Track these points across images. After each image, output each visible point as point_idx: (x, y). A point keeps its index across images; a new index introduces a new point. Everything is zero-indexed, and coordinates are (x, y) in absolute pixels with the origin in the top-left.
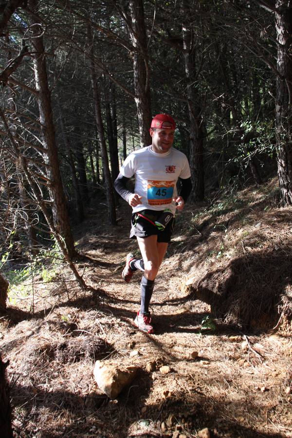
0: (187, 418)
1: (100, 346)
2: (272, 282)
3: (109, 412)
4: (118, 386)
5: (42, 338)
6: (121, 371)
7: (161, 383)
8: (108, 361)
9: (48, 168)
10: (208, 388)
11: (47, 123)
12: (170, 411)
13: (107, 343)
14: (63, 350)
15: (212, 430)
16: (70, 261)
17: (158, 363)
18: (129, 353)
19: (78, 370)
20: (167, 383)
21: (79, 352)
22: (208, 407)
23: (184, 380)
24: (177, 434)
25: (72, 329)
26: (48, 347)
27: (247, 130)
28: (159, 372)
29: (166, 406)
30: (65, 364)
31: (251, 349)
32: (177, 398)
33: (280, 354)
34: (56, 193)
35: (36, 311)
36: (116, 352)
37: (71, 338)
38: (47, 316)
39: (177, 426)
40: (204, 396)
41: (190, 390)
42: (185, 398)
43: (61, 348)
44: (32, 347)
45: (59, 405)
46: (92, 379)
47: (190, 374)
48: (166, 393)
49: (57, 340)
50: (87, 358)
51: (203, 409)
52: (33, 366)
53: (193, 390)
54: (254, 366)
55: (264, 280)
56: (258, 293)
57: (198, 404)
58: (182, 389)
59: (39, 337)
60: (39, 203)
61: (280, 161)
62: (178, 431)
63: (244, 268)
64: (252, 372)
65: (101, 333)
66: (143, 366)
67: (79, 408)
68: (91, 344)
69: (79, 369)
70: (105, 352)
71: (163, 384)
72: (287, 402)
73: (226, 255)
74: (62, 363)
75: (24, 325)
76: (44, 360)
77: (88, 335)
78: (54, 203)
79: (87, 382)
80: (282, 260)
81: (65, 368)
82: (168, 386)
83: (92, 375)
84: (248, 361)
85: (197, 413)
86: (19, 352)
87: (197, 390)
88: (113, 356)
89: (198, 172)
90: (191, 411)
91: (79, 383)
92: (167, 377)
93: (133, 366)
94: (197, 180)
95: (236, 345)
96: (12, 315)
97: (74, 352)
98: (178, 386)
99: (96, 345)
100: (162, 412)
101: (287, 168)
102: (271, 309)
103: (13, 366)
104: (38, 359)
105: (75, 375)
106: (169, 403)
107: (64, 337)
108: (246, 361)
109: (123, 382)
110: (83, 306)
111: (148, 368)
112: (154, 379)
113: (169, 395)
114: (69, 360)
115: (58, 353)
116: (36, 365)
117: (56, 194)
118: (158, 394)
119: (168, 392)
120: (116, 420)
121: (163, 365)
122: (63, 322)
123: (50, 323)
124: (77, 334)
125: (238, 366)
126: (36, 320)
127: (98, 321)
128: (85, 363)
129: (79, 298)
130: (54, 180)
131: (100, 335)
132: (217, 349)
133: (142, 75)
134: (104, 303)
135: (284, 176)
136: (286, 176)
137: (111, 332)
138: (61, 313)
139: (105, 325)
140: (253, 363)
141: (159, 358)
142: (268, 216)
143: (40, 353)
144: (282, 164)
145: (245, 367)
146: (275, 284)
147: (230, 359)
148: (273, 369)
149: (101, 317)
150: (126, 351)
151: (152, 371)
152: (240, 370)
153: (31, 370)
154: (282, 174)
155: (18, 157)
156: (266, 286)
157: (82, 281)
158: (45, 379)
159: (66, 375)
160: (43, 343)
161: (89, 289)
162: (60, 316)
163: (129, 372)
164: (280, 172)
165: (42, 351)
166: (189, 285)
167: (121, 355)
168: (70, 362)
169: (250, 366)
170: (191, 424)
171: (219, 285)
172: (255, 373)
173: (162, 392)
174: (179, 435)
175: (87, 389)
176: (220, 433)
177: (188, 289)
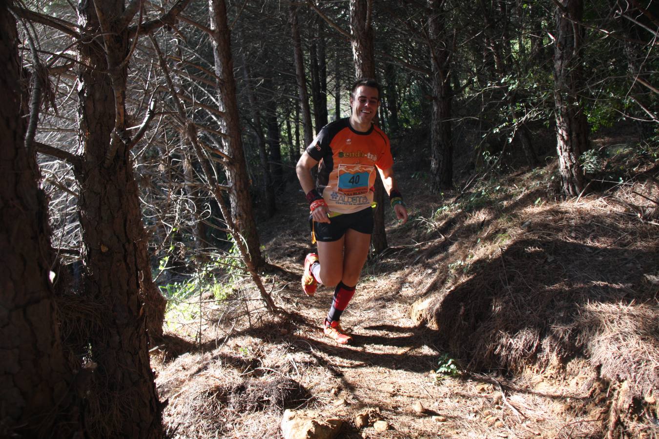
1: (292, 391)
2: (540, 307)
5: (212, 376)
6: (319, 425)
8: (302, 411)
9: (224, 139)
11: (225, 75)
13: (302, 387)
14: (240, 394)
16: (252, 271)
17: (372, 416)
18: (332, 401)
19: (260, 422)
21: (263, 398)
25: (252, 367)
26: (218, 388)
27: (510, 88)
28: (372, 428)
30: (242, 413)
31: (507, 403)
33: (548, 411)
34: (236, 173)
35: (203, 341)
36: (314, 399)
37: (252, 378)
38: (220, 348)
43: (237, 391)
44: (197, 388)
46: (278, 434)
49: (232, 381)
50: (273, 406)
52: (199, 414)
54: (510, 428)
55: (529, 305)
56: (520, 324)
59: (208, 375)
60: (211, 188)
61: (560, 132)
63: (501, 287)
64: (505, 436)
65: (293, 373)
66: (350, 419)
68: (278, 386)
69: (262, 421)
70: (298, 398)
73: (476, 268)
74: (238, 412)
75: (186, 360)
76: (214, 406)
77: (275, 374)
78: (233, 188)
79: (272, 438)
80: (556, 277)
81: (243, 418)
83: (279, 429)
84: (501, 420)
86: (180, 395)
88: (309, 405)
89: (443, 147)
92: (384, 436)
93: (337, 418)
94: (442, 159)
95: (486, 397)
96: (171, 345)
97: (255, 397)
99: (286, 389)
101: (571, 142)
102: (537, 347)
103: (172, 413)
104: (205, 404)
105: (256, 428)
107: (241, 376)
108: (498, 420)
110: (269, 336)
111: (359, 422)
112: (364, 437)
114: (248, 408)
115: (233, 399)
116: (202, 413)
117: (235, 176)
121: (379, 420)
122: (241, 356)
123: (223, 357)
124: (259, 374)
125: (486, 427)
126: (204, 353)
127: (290, 357)
128: (270, 413)
129: (265, 324)
130: (234, 155)
131: (292, 376)
132: (458, 402)
133: (361, 7)
134: (300, 333)
135: (566, 154)
136: (569, 155)
137: (308, 372)
138: (239, 344)
139: (300, 363)
140: (508, 423)
141: (374, 410)
142: (541, 213)
143: (209, 396)
144: (563, 137)
145: (496, 429)
146: (545, 312)
147: (475, 416)
148: (537, 433)
149: (294, 351)
150: (328, 399)
151: (362, 427)
152: (489, 431)
153: (196, 419)
154: (563, 150)
155: (184, 124)
156: (532, 313)
157: (271, 300)
158: (214, 432)
159: (243, 428)
160: (213, 383)
161: (279, 312)
162: (237, 347)
163: (330, 426)
164: (561, 149)
165: (211, 394)
166: (422, 310)
167: (320, 405)
168: (250, 410)
169: (503, 427)
171: (465, 310)
172: (511, 437)
177: (421, 315)
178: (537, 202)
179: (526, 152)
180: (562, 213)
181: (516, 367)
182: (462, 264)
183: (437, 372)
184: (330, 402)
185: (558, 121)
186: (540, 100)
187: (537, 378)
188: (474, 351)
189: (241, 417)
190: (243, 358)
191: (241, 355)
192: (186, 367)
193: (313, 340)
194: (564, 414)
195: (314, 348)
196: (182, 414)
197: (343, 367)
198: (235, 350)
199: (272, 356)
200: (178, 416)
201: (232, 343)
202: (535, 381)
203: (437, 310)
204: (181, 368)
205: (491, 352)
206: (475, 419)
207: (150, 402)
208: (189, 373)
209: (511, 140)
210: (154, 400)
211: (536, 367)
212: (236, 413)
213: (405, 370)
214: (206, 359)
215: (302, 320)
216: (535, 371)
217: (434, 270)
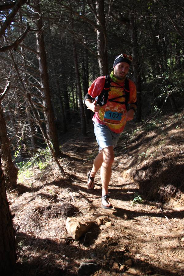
0: (119, 253)
1: (71, 209)
2: (178, 173)
4: (80, 233)
5: (37, 202)
6: (82, 224)
7: (106, 232)
8: (75, 217)
9: (44, 100)
10: (134, 236)
11: (44, 72)
12: (109, 248)
13: (75, 207)
14: (48, 210)
15: (134, 261)
16: (55, 157)
17: (105, 220)
20: (109, 232)
21: (58, 212)
22: (132, 247)
23: (119, 231)
24: (112, 262)
25: (54, 198)
26: (39, 208)
27: (166, 78)
28: (104, 225)
29: (107, 245)
30: (49, 218)
31: (163, 214)
32: (114, 241)
35: (34, 187)
36: (80, 212)
37: (54, 203)
38: (41, 190)
39: (113, 257)
40: (131, 241)
41: (122, 237)
42: (119, 241)
44: (30, 208)
45: (45, 242)
46: (64, 228)
48: (108, 238)
49: (45, 204)
50: (63, 215)
51: (130, 248)
52: (31, 219)
53: (125, 237)
54: (164, 225)
55: (173, 172)
57: (126, 245)
58: (118, 236)
59: (35, 202)
60: (37, 121)
62: (113, 261)
63: (161, 164)
64: (162, 228)
65: (72, 201)
66: (95, 221)
68: (65, 207)
69: (58, 222)
70: (73, 212)
71: (107, 232)
72: (181, 247)
73: (151, 156)
75: (26, 195)
76: (37, 216)
77: (64, 201)
78: (48, 121)
79: (62, 229)
81: (49, 221)
82: (109, 234)
83: (65, 225)
85: (125, 250)
86: (23, 210)
87: (127, 237)
88: (78, 215)
90: (122, 249)
91: (57, 230)
92: (110, 228)
93: (89, 221)
95: (154, 211)
96: (20, 189)
97: (55, 212)
98: (116, 234)
99: (68, 208)
100: (105, 249)
102: (176, 190)
103: (19, 218)
104: (34, 215)
105: (55, 225)
106: (109, 243)
107: (49, 202)
108: (159, 221)
109: (82, 230)
110: (62, 185)
111: (99, 222)
112: (101, 229)
113: (110, 239)
114: (52, 216)
115: (46, 212)
116: (32, 218)
117: (48, 116)
118: (103, 238)
119: (109, 237)
120: (77, 252)
121: (108, 221)
123: (42, 194)
124: (58, 201)
125: (153, 224)
126: (34, 192)
127: (71, 194)
128: (61, 218)
129: (60, 180)
130: (48, 107)
133: (102, 43)
134: (75, 183)
137: (78, 200)
138: (49, 189)
139: (75, 197)
140: (163, 222)
141: (106, 217)
142: (178, 133)
143: (35, 211)
145: (158, 225)
146: (179, 175)
147: (149, 219)
148: (175, 227)
149: (73, 191)
150: (86, 212)
151: (101, 225)
152: (155, 226)
153: (29, 221)
155: (25, 93)
156: (174, 175)
157: (63, 169)
158: (37, 227)
159: (49, 225)
160: (37, 206)
161: (66, 174)
162: (48, 190)
163: (86, 224)
165: (36, 210)
166: (127, 174)
167: (83, 215)
168: (53, 217)
169: (161, 224)
170: (121, 256)
171: (145, 174)
172: (164, 228)
173: (105, 237)
174: (113, 262)
175: (61, 233)
176: (138, 263)
177: (127, 176)
178: (177, 127)
179: (173, 106)
181: (167, 198)
182: (145, 154)
183: (133, 200)
184: (87, 214)
186: (178, 83)
187: (176, 203)
188: (149, 191)
191: (49, 193)
192: (26, 198)
193: (80, 187)
195: (81, 190)
196: (24, 219)
197: (93, 198)
198: (47, 191)
200: (22, 220)
201: (46, 188)
202: (175, 204)
203: (134, 174)
204: (24, 199)
205: (156, 192)
206: (149, 221)
207: (7, 215)
208: (27, 201)
209: (166, 101)
210: (9, 214)
211: (175, 199)
212: (47, 218)
213: (120, 200)
214: (34, 195)
215: (76, 178)
216: (175, 200)
217: (133, 157)
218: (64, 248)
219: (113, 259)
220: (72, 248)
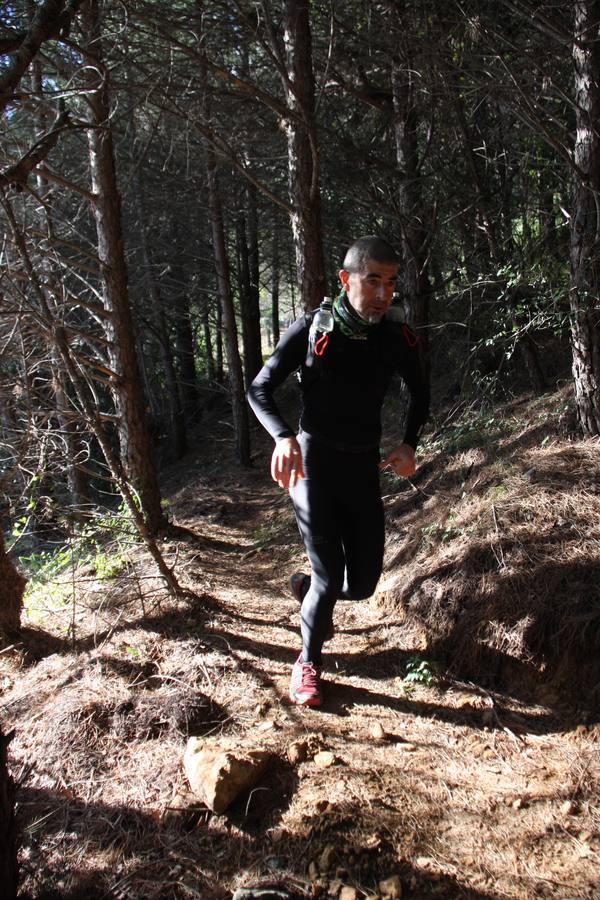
0: (360, 855)
1: (201, 709)
3: (209, 838)
4: (230, 789)
5: (87, 688)
6: (236, 759)
7: (316, 785)
8: (213, 738)
9: (111, 349)
10: (408, 798)
11: (112, 259)
12: (327, 839)
13: (214, 703)
14: (126, 714)
15: (407, 880)
16: (149, 537)
17: (312, 745)
18: (256, 724)
19: (154, 755)
20: (326, 785)
21: (159, 720)
22: (403, 836)
23: (360, 781)
24: (338, 886)
25: (144, 674)
26: (95, 707)
27: (509, 283)
28: (311, 764)
29: (319, 830)
30: (129, 741)
31: (501, 724)
32: (343, 816)
34: (128, 398)
35: (78, 636)
36: (232, 721)
37: (144, 691)
38: (101, 646)
39: (340, 869)
40: (397, 814)
41: (370, 801)
42: (359, 816)
43: (122, 710)
44: (66, 706)
45: (113, 821)
46: (179, 773)
47: (374, 770)
48: (322, 806)
49: (115, 695)
50: (173, 731)
51: (394, 838)
52: (67, 744)
53: (377, 802)
54: (504, 759)
55: (531, 587)
56: (518, 612)
57: (383, 828)
58: (354, 798)
59: (82, 687)
60: (89, 419)
61: (577, 345)
62: (340, 881)
63: (494, 561)
64: (498, 771)
65: (203, 682)
66: (281, 750)
67: (152, 830)
68: (181, 704)
69: (157, 753)
70: (209, 720)
71: (319, 786)
72: (562, 831)
73: (460, 534)
75: (53, 664)
76: (88, 732)
77: (177, 685)
78: (124, 418)
79: (170, 779)
81: (130, 749)
82: (328, 791)
83: (181, 766)
84: (492, 748)
85: (380, 845)
86: (41, 716)
87: (384, 801)
88: (224, 730)
90: (369, 841)
91: (154, 780)
92: (328, 774)
93: (262, 749)
96: (32, 642)
97: (147, 719)
98: (348, 792)
99: (191, 707)
100: (312, 843)
101: (592, 359)
103: (28, 743)
104: (77, 731)
105: (149, 764)
106: (326, 823)
107: (129, 688)
108: (488, 747)
109: (239, 781)
110: (171, 629)
111: (293, 754)
112: (301, 776)
113: (329, 808)
114: (137, 735)
115: (117, 721)
116: (72, 742)
117: (126, 403)
118: (307, 807)
119: (326, 803)
120: (222, 854)
121: (322, 750)
122: (130, 658)
123: (104, 660)
124: (157, 683)
125: (471, 758)
126: (79, 654)
127: (199, 659)
128: (168, 741)
129: (164, 613)
130: (124, 373)
131: (201, 687)
132: (433, 723)
133: (305, 166)
134: (214, 624)
135: (583, 376)
136: (589, 376)
137: (224, 681)
138: (128, 641)
139: (212, 668)
140: (502, 752)
141: (315, 736)
142: (549, 457)
143: (81, 719)
144: (580, 353)
145: (485, 760)
146: (554, 596)
147: (457, 742)
148: (541, 766)
149: (205, 651)
150: (252, 721)
151: (299, 761)
152: (475, 765)
153: (63, 751)
154: (580, 371)
156: (535, 598)
157: (173, 578)
158: (89, 771)
159: (129, 764)
160: (88, 699)
161: (186, 595)
162: (124, 645)
163: (252, 761)
164: (577, 369)
165: (85, 715)
166: (385, 592)
167: (240, 728)
168: (140, 738)
169: (495, 758)
170: (366, 866)
171: (444, 593)
172: (505, 772)
173: (314, 803)
174: (341, 887)
175: (169, 792)
176: (422, 886)
177: (383, 599)
178: (544, 442)
179: (531, 372)
180: (578, 457)
182: (441, 527)
183: (405, 679)
184: (254, 725)
185: (573, 331)
186: (550, 301)
188: (456, 651)
189: (127, 748)
190: (133, 662)
192: (52, 674)
193: (232, 635)
194: (578, 739)
195: (233, 647)
196: (43, 744)
197: (274, 673)
198: (122, 649)
199: (174, 659)
200: (38, 747)
201: (117, 639)
203: (404, 592)
204: (45, 676)
206: (456, 747)
208: (56, 683)
209: (509, 355)
212: (121, 742)
213: (361, 677)
214: (81, 663)
215: (217, 606)
217: (403, 534)
218: (177, 842)
219: (340, 877)
220: (205, 840)
